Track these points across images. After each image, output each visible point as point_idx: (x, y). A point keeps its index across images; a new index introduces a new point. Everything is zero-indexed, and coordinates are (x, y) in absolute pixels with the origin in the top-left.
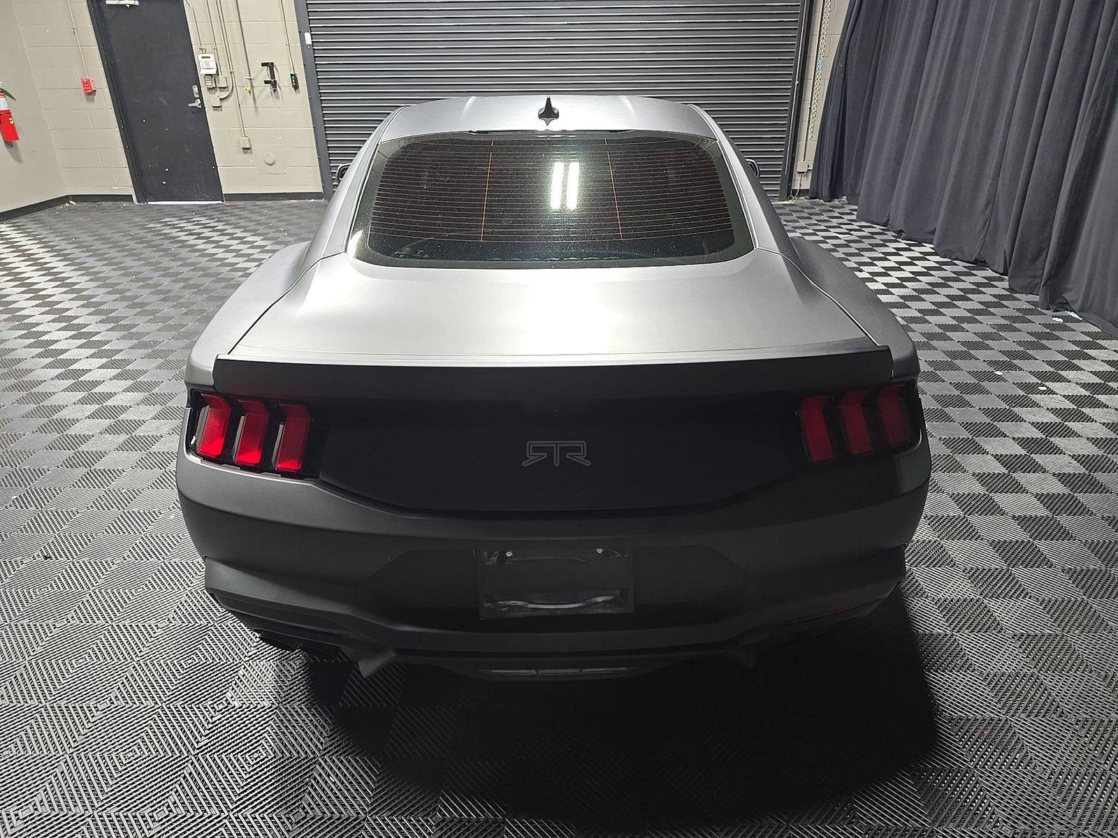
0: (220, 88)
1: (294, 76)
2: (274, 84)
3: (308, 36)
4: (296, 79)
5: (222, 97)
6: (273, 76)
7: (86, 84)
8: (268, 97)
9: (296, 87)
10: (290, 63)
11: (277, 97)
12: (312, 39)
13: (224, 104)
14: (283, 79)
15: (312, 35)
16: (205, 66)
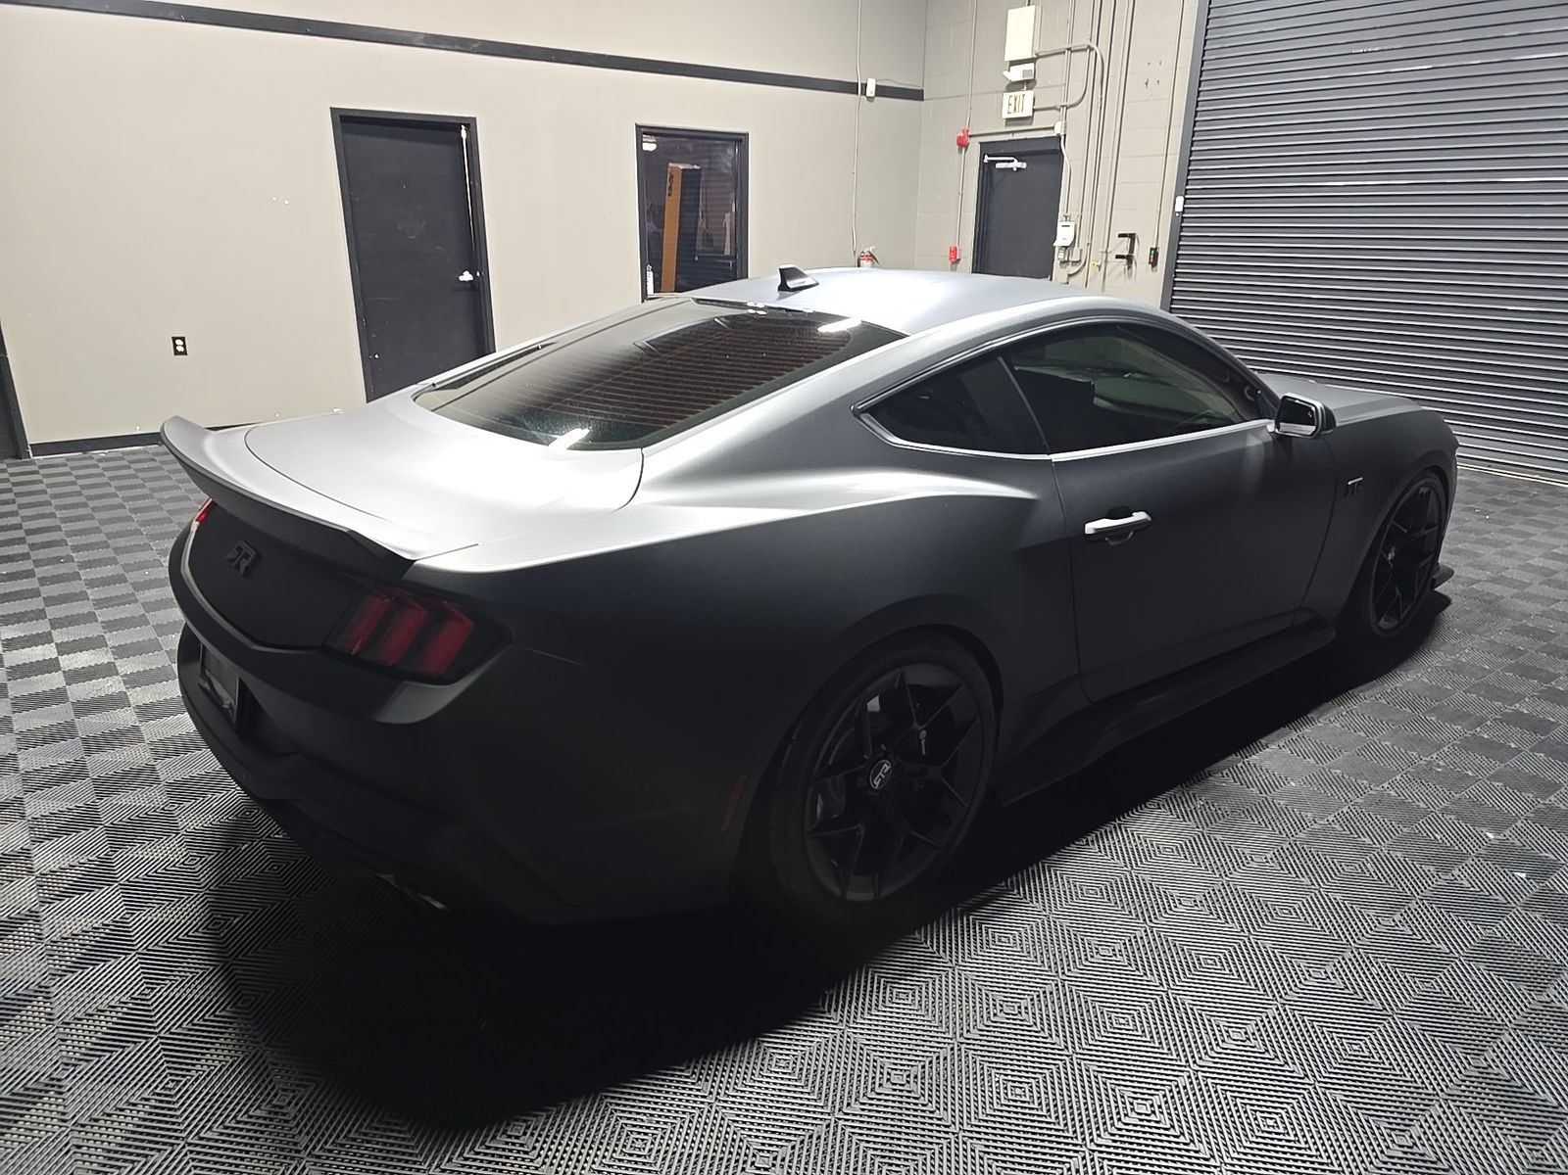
0: (1073, 262)
1: (1155, 253)
2: (1129, 259)
3: (1180, 200)
4: (1157, 254)
5: (1071, 273)
6: (1131, 250)
7: (954, 251)
8: (1120, 274)
9: (1154, 263)
10: (1155, 234)
11: (1130, 275)
12: (1185, 203)
13: (1072, 280)
14: (1142, 255)
15: (1185, 199)
16: (1063, 236)
